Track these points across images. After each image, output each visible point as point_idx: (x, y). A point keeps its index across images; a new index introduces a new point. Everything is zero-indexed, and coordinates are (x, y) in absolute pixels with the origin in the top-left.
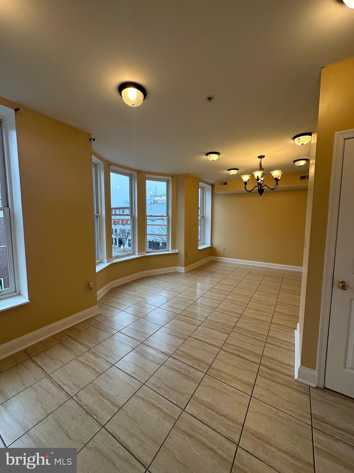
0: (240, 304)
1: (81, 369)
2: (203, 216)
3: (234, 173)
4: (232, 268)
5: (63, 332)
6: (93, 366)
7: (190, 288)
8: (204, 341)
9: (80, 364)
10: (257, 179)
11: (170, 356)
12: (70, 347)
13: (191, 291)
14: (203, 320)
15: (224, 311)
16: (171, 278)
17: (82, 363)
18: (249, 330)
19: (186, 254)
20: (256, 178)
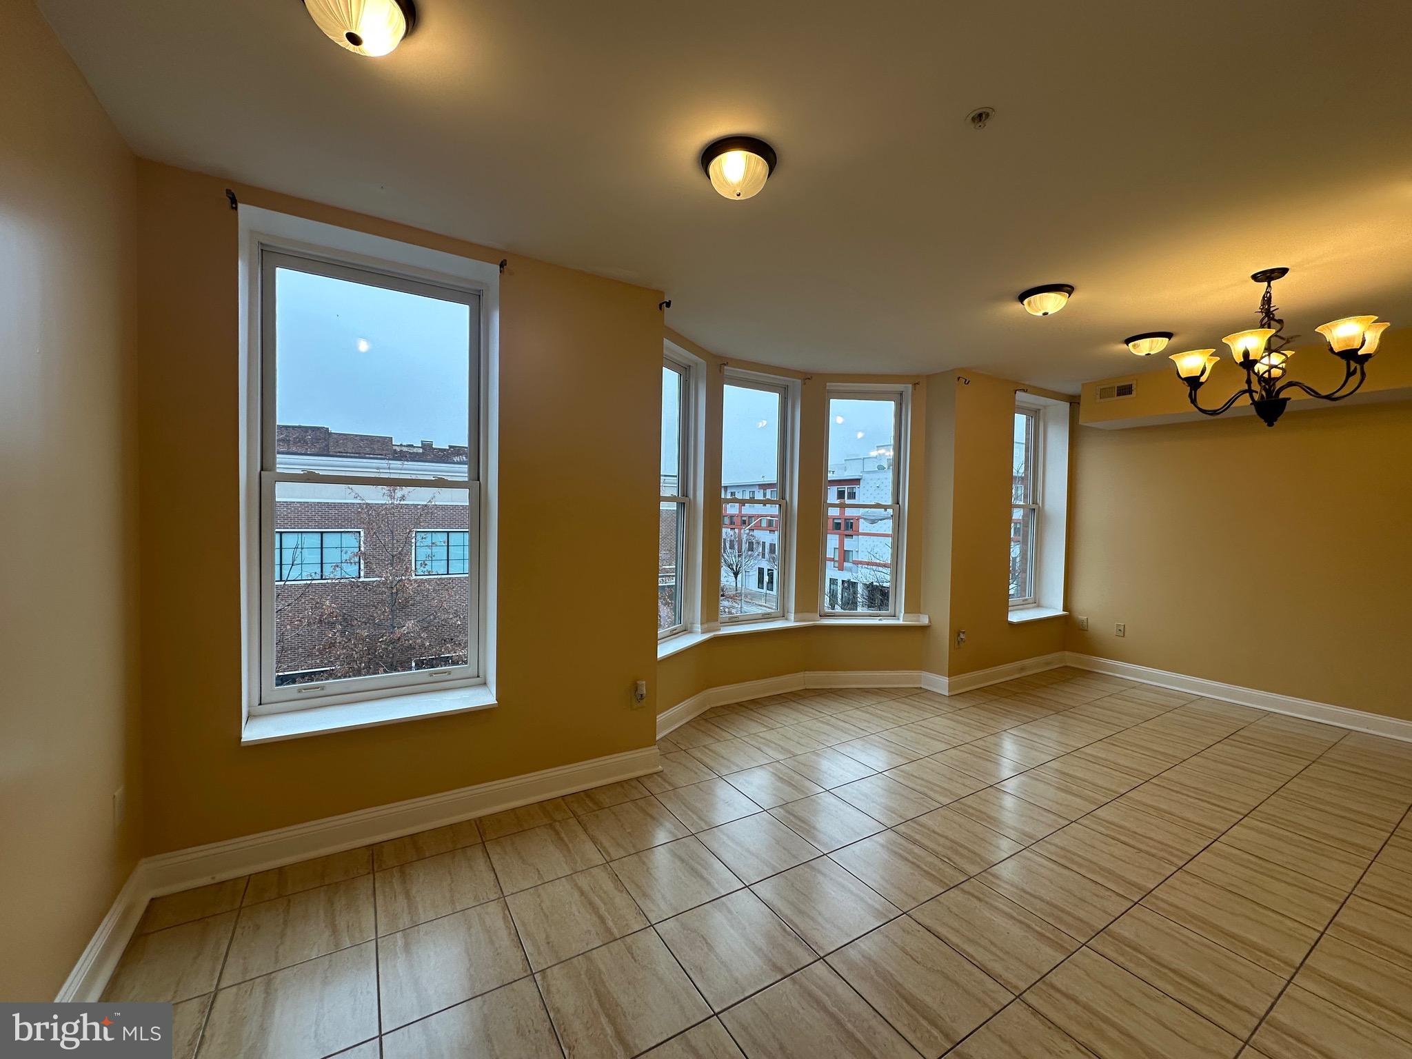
0: (1153, 851)
1: (574, 909)
2: (1034, 506)
3: (1151, 349)
4: (1150, 706)
5: (563, 800)
6: (602, 909)
7: (953, 751)
8: (957, 946)
9: (576, 895)
10: (1241, 364)
11: (821, 958)
12: (568, 842)
13: (957, 763)
14: (973, 870)
15: (1073, 861)
16: (895, 704)
17: (582, 893)
18: (1174, 966)
19: (956, 633)
20: (1239, 358)
